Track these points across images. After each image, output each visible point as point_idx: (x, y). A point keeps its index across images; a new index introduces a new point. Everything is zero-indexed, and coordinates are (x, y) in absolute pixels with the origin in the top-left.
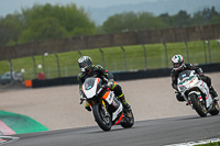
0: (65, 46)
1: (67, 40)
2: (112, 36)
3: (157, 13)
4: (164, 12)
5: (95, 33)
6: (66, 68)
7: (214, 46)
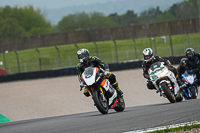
0: (23, 44)
1: (25, 38)
2: (66, 34)
3: (107, 13)
4: (113, 12)
5: (51, 31)
6: (25, 64)
7: (159, 43)
